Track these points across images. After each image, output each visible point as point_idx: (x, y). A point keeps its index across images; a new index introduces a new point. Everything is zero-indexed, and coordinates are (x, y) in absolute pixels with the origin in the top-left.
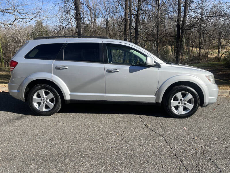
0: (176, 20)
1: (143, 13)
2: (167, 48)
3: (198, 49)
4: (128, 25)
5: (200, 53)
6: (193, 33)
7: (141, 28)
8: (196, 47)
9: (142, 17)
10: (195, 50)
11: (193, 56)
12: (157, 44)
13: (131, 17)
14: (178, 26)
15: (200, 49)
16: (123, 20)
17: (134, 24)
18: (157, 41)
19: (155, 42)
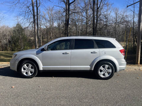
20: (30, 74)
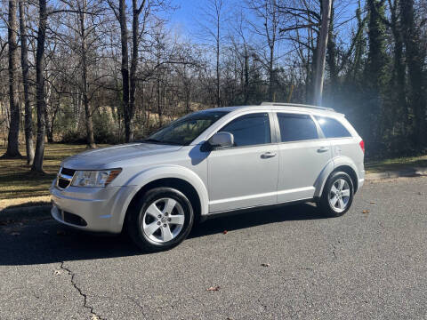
0: (121, 61)
1: (52, 38)
2: (104, 110)
3: (157, 115)
4: (16, 57)
5: (161, 122)
6: (147, 87)
7: (48, 66)
8: (155, 112)
9: (50, 47)
10: (153, 116)
11: (151, 127)
12: (86, 102)
13: (23, 41)
14: (124, 72)
15: (160, 115)
16: (5, 45)
17: (31, 58)
18: (85, 96)
19: (80, 97)
20: (172, 236)
